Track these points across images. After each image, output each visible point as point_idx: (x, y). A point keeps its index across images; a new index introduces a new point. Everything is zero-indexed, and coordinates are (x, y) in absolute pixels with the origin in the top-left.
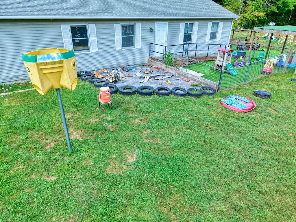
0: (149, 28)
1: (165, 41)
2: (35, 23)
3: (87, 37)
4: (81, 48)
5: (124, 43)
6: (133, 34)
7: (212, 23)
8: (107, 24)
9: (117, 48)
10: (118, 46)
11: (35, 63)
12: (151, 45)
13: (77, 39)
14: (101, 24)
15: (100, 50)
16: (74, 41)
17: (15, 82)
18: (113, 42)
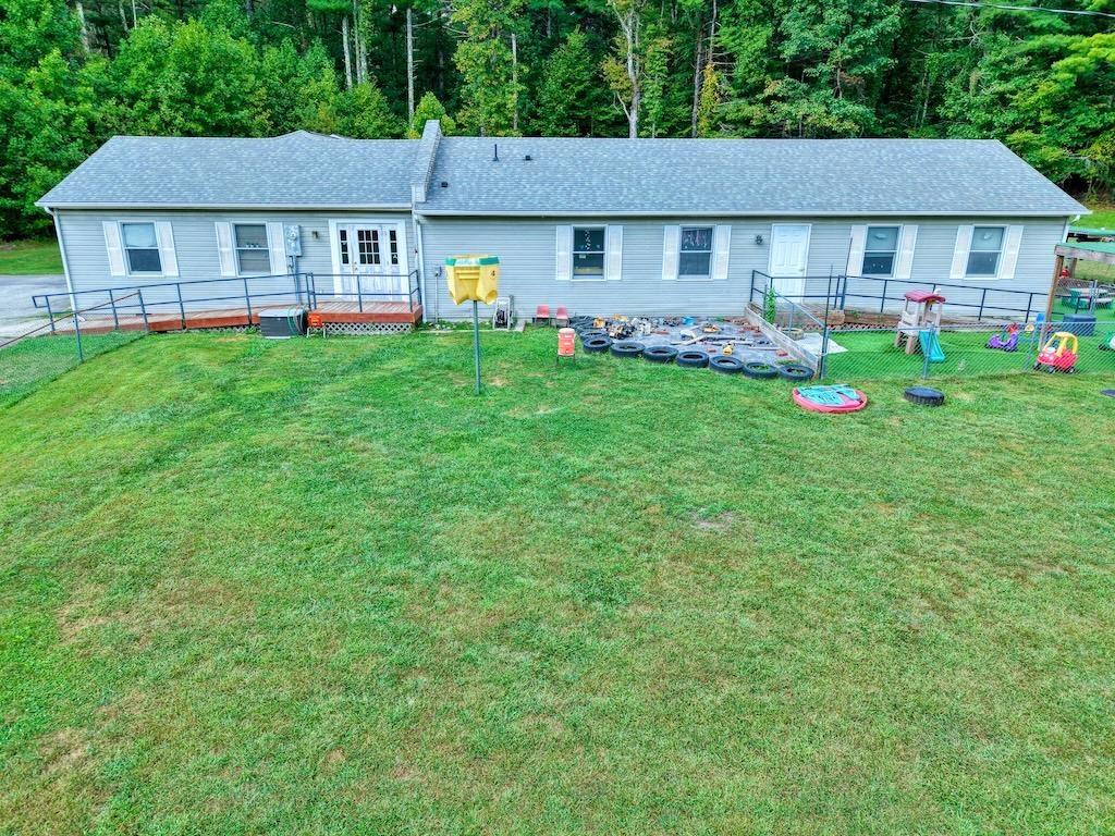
0: (754, 237)
1: (799, 267)
2: (514, 223)
3: (602, 249)
4: (588, 270)
5: (684, 266)
6: (709, 247)
7: (972, 227)
8: (649, 225)
9: (665, 277)
10: (670, 270)
11: (452, 267)
12: (756, 274)
13: (583, 254)
14: (634, 226)
15: (626, 277)
16: (576, 257)
17: (464, 320)
18: (658, 263)
